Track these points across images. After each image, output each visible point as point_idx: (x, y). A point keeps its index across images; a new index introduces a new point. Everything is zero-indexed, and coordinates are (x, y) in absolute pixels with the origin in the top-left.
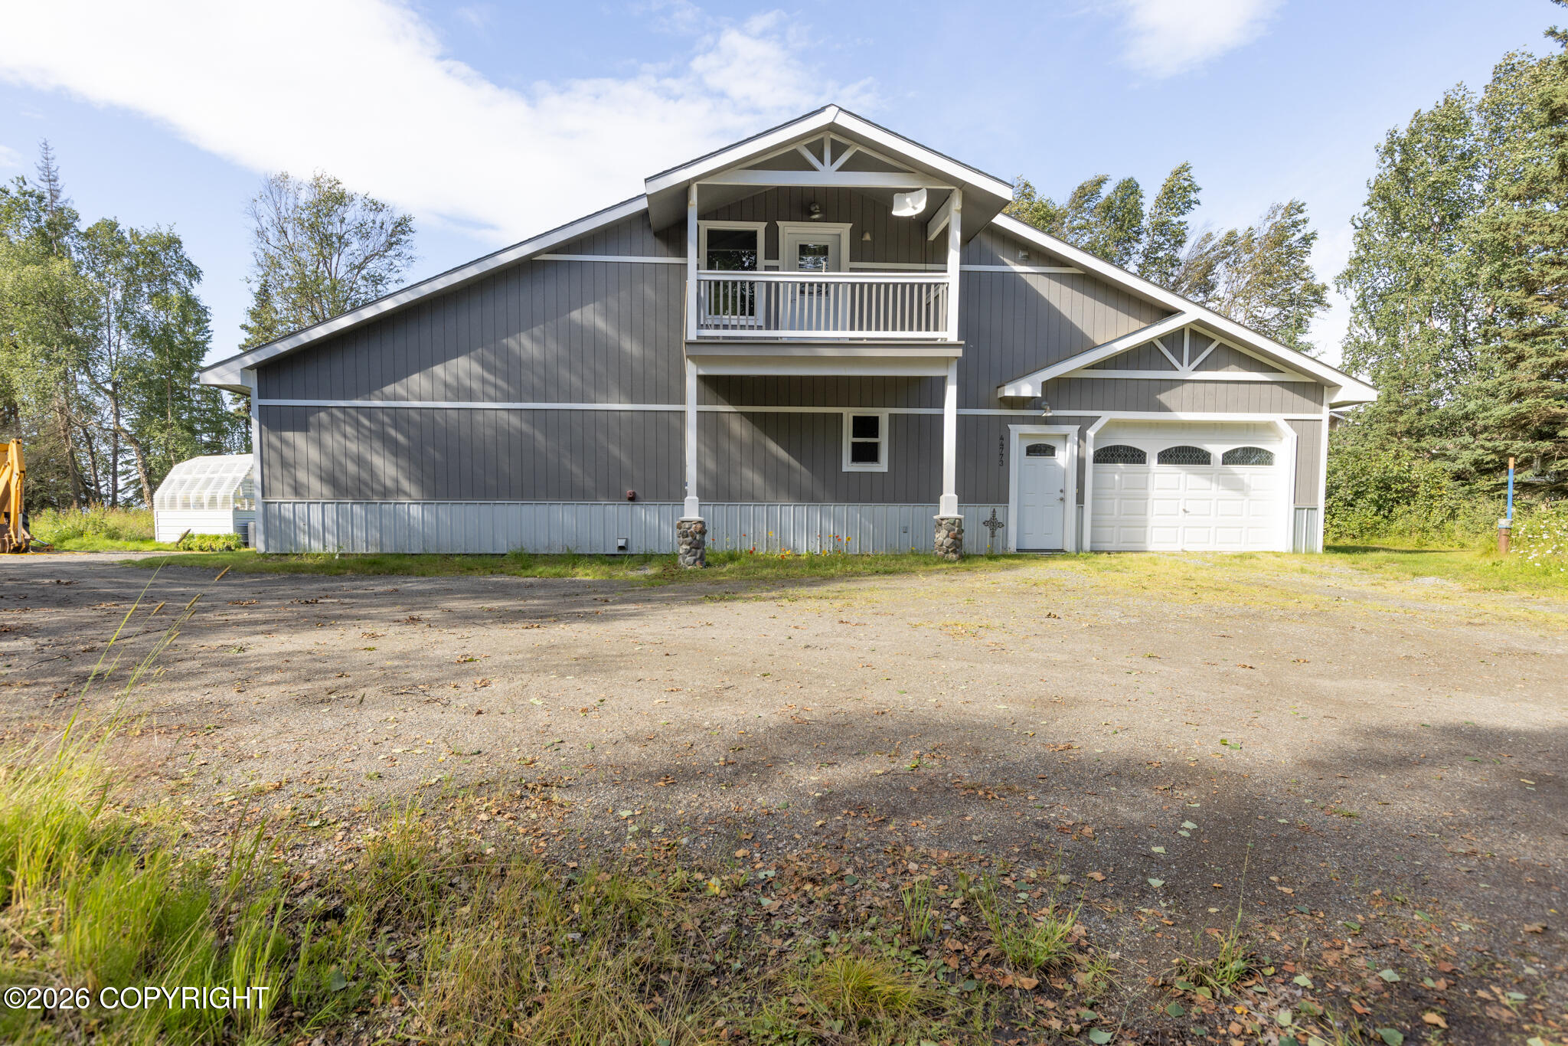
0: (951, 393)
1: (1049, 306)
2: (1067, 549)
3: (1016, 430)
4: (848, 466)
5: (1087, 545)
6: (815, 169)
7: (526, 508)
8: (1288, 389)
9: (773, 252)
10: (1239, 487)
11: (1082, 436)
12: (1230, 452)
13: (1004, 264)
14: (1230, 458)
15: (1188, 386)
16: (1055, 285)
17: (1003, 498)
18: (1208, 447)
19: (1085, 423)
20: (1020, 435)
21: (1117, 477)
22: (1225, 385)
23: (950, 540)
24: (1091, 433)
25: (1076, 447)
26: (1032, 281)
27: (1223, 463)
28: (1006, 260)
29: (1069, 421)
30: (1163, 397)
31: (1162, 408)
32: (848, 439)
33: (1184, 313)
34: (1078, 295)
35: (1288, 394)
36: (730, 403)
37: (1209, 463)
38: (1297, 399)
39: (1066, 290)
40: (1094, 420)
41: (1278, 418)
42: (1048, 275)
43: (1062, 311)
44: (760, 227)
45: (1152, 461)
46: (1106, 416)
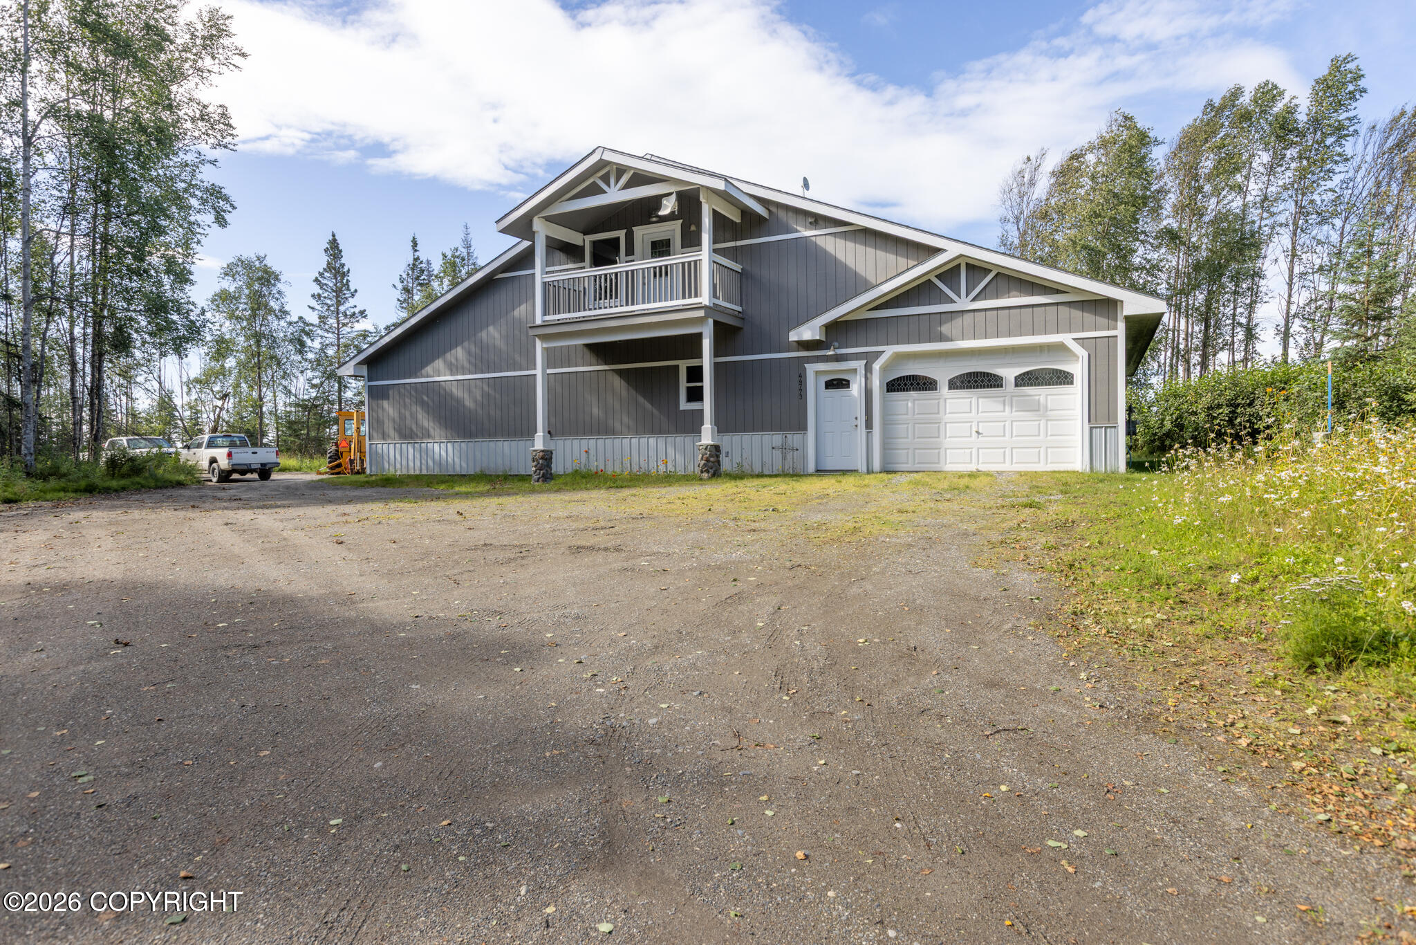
0: (707, 345)
1: (835, 260)
2: (859, 468)
3: (811, 369)
4: (684, 405)
5: (877, 465)
6: (605, 192)
7: (492, 444)
8: (1075, 308)
9: (630, 251)
10: (1036, 408)
11: (868, 369)
12: (1024, 374)
13: (797, 231)
14: (1025, 380)
15: (968, 317)
16: (840, 242)
17: (802, 426)
18: (999, 371)
19: (870, 358)
20: (815, 373)
21: (910, 404)
22: (1007, 311)
23: (703, 462)
24: (876, 366)
25: (863, 380)
26: (820, 242)
27: (1016, 385)
28: (799, 228)
29: (857, 357)
30: (945, 329)
31: (942, 338)
32: (683, 385)
33: (945, 250)
34: (860, 248)
35: (1077, 313)
36: (606, 364)
37: (1002, 386)
38: (1089, 317)
39: (850, 245)
40: (878, 354)
41: (1067, 338)
42: (835, 234)
43: (848, 263)
44: (621, 234)
45: (944, 389)
46: (890, 351)
